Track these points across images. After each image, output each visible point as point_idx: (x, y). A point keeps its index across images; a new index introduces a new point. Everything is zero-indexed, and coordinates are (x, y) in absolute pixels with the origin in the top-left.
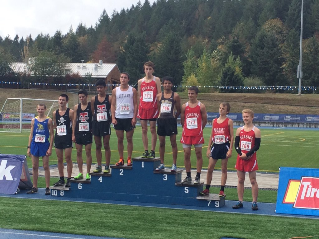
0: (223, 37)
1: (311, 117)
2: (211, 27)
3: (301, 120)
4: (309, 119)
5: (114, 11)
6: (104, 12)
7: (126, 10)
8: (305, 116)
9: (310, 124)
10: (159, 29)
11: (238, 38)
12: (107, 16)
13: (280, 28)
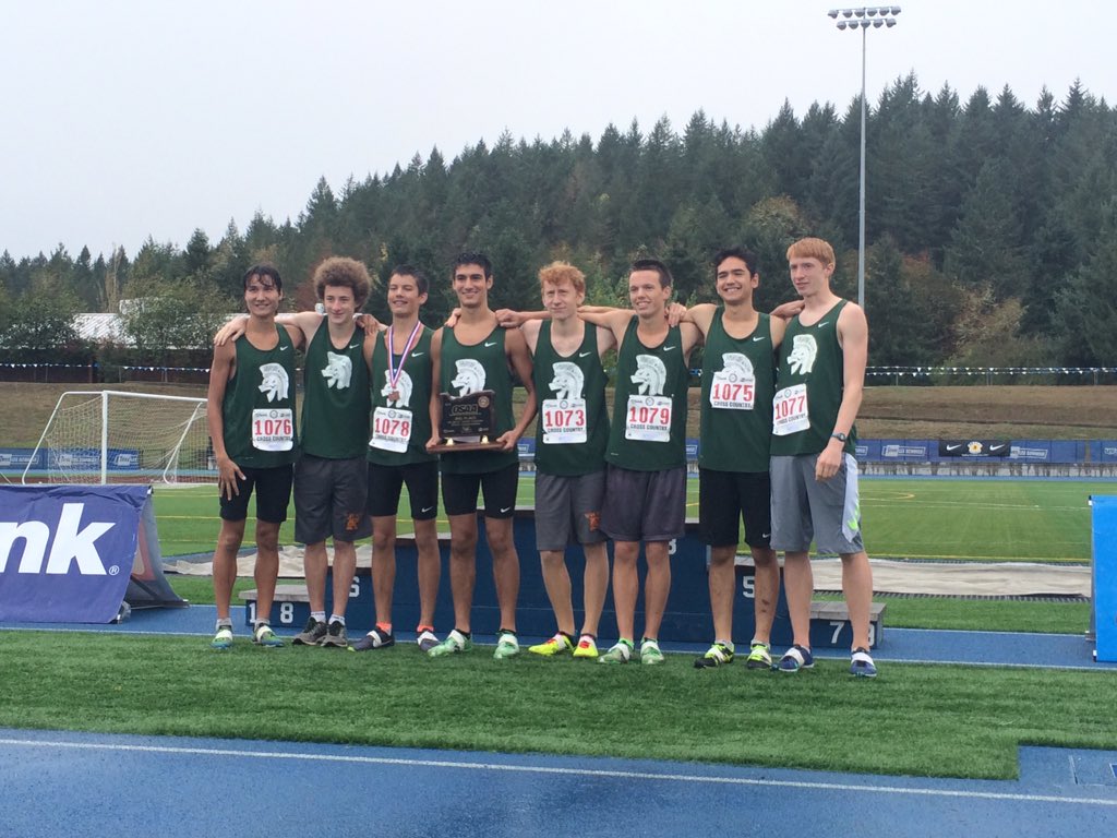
0: (643, 246)
1: (897, 446)
2: (609, 220)
3: (869, 455)
4: (892, 451)
5: (350, 181)
6: (322, 184)
7: (381, 177)
8: (883, 443)
9: (892, 463)
10: (469, 229)
11: (686, 246)
12: (329, 195)
13: (789, 221)
